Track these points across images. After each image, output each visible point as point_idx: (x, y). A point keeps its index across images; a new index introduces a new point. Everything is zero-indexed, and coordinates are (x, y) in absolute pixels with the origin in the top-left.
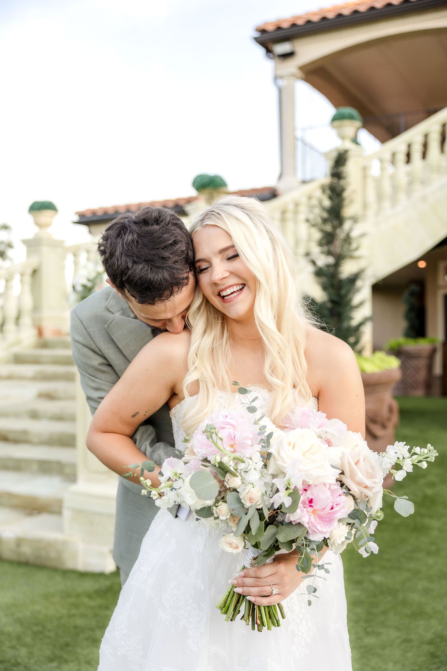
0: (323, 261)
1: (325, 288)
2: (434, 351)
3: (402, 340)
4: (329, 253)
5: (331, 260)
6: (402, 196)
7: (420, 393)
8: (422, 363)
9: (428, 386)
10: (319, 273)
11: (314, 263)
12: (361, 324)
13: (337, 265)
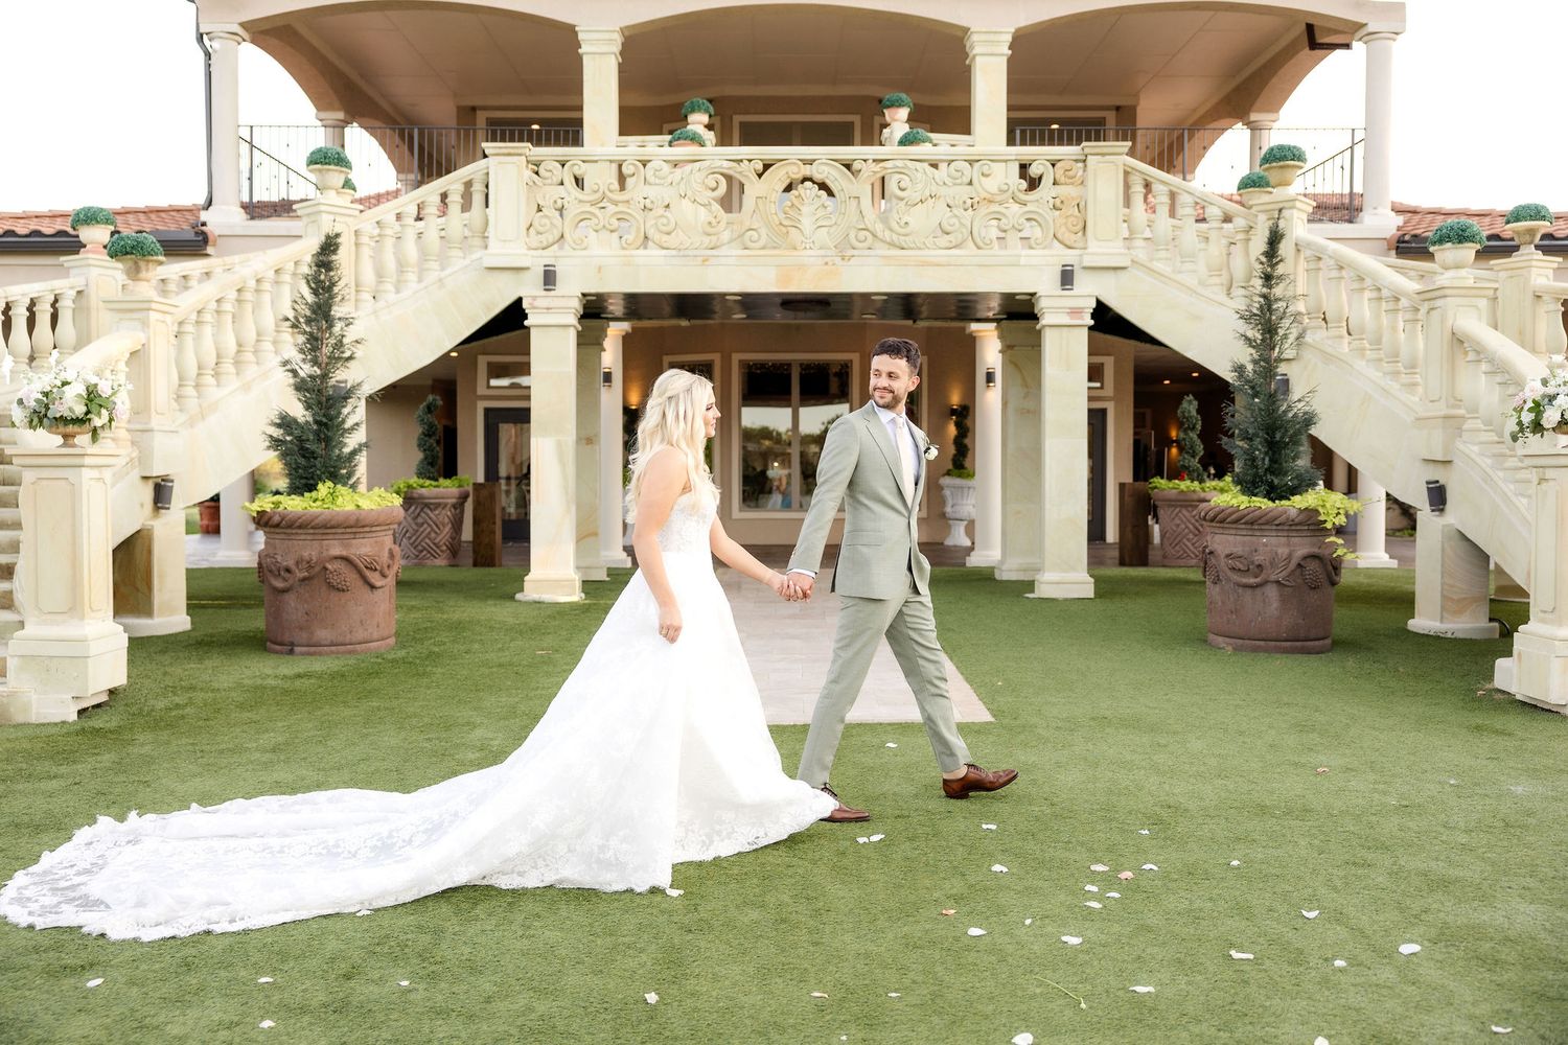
0: (306, 370)
1: (308, 407)
2: (464, 497)
3: (414, 481)
4: (315, 362)
5: (317, 371)
6: (412, 277)
7: (441, 562)
8: (445, 516)
9: (454, 550)
10: (301, 386)
11: (294, 372)
12: (354, 453)
13: (325, 376)
